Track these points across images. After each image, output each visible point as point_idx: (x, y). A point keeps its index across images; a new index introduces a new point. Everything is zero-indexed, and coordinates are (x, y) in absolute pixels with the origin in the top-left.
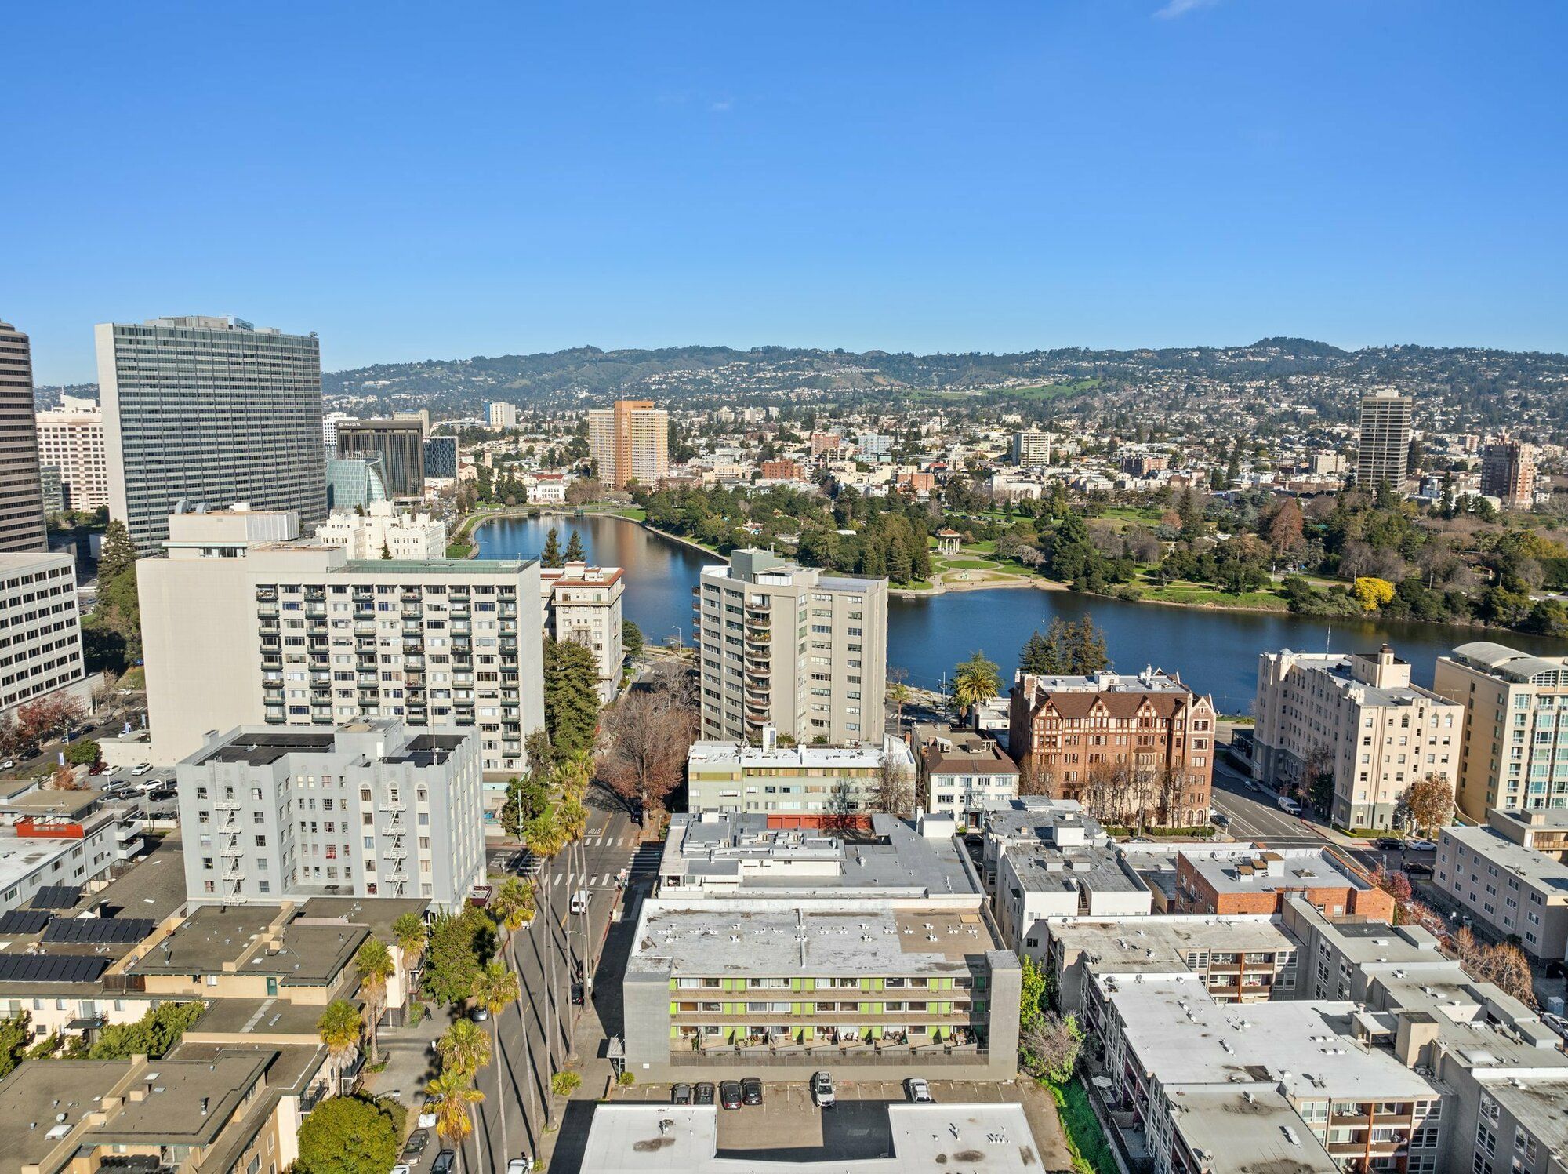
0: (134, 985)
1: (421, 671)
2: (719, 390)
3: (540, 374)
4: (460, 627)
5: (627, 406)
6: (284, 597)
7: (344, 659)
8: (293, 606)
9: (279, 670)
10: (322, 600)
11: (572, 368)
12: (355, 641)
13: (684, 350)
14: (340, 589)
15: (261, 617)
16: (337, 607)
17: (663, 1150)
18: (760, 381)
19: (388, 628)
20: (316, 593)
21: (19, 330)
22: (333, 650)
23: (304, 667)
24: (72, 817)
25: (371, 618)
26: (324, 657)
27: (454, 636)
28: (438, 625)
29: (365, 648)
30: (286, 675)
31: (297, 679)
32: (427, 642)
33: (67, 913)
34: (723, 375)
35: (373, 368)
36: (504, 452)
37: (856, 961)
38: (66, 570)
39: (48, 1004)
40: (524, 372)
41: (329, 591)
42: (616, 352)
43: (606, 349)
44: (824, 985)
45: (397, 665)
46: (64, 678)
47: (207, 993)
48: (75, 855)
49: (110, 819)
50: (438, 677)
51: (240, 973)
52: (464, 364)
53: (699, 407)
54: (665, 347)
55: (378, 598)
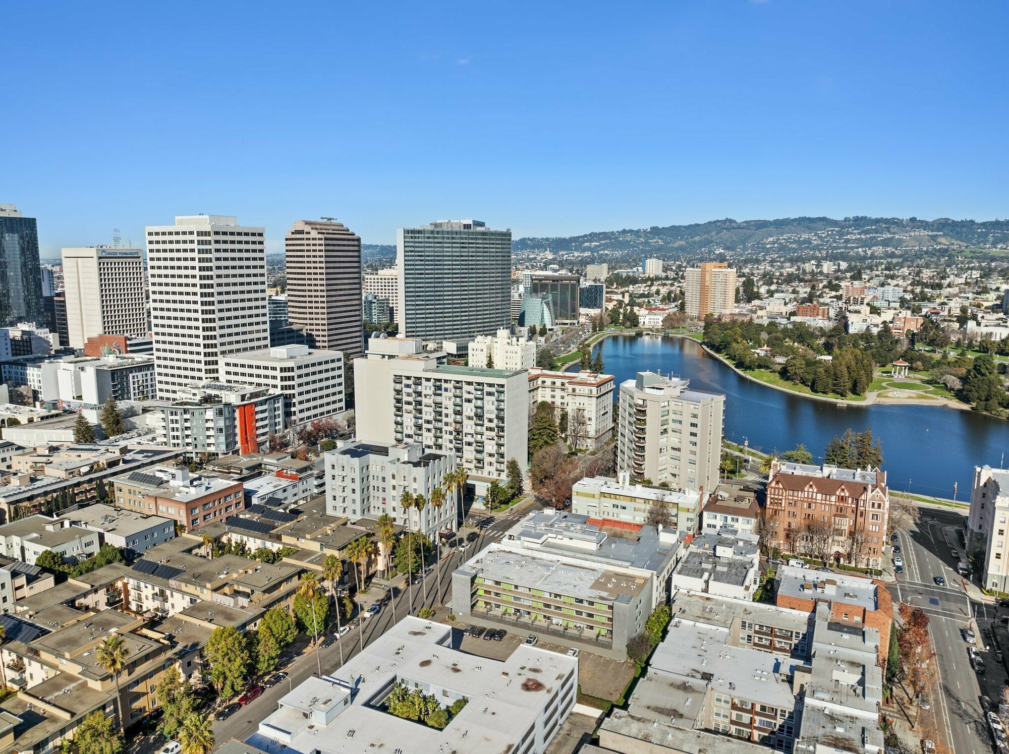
0: (278, 538)
1: (461, 423)
2: (817, 248)
3: (692, 237)
4: (479, 403)
5: (711, 267)
6: (405, 381)
7: (428, 413)
8: (408, 386)
9: (401, 416)
10: (421, 384)
11: (714, 233)
12: (433, 405)
13: (795, 220)
14: (428, 380)
15: (395, 390)
16: (427, 388)
17: (419, 636)
18: (847, 241)
19: (448, 401)
20: (418, 381)
21: (357, 235)
22: (424, 409)
23: (411, 416)
24: (297, 471)
25: (440, 395)
26: (420, 412)
27: (476, 407)
28: (469, 401)
29: (438, 409)
30: (404, 419)
31: (408, 420)
32: (464, 409)
33: (274, 509)
34: (821, 238)
35: (590, 235)
36: (642, 292)
37: (563, 587)
38: (339, 360)
39: (251, 539)
40: (682, 236)
41: (423, 380)
42: (746, 222)
43: (739, 220)
44: (547, 595)
45: (450, 420)
46: (335, 410)
47: (301, 546)
48: (294, 487)
49: (311, 475)
50: (469, 427)
51: (311, 539)
52: (645, 231)
53: (793, 261)
54: (781, 218)
55: (444, 385)
